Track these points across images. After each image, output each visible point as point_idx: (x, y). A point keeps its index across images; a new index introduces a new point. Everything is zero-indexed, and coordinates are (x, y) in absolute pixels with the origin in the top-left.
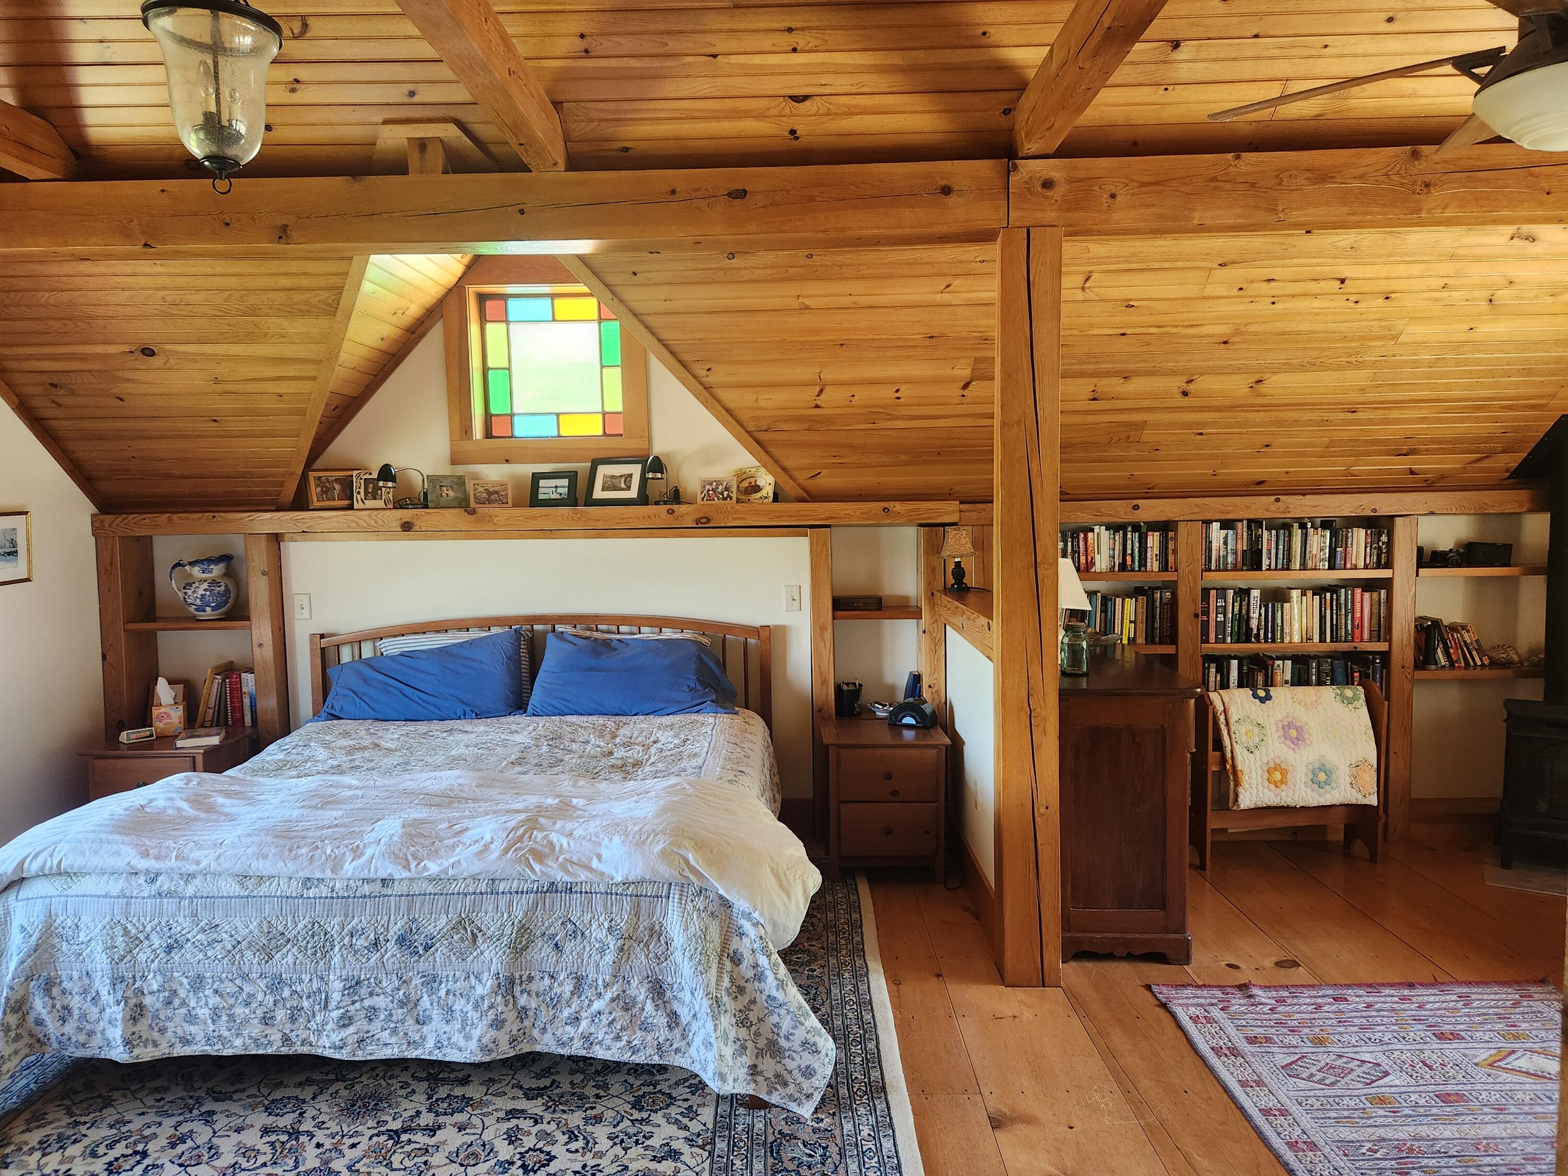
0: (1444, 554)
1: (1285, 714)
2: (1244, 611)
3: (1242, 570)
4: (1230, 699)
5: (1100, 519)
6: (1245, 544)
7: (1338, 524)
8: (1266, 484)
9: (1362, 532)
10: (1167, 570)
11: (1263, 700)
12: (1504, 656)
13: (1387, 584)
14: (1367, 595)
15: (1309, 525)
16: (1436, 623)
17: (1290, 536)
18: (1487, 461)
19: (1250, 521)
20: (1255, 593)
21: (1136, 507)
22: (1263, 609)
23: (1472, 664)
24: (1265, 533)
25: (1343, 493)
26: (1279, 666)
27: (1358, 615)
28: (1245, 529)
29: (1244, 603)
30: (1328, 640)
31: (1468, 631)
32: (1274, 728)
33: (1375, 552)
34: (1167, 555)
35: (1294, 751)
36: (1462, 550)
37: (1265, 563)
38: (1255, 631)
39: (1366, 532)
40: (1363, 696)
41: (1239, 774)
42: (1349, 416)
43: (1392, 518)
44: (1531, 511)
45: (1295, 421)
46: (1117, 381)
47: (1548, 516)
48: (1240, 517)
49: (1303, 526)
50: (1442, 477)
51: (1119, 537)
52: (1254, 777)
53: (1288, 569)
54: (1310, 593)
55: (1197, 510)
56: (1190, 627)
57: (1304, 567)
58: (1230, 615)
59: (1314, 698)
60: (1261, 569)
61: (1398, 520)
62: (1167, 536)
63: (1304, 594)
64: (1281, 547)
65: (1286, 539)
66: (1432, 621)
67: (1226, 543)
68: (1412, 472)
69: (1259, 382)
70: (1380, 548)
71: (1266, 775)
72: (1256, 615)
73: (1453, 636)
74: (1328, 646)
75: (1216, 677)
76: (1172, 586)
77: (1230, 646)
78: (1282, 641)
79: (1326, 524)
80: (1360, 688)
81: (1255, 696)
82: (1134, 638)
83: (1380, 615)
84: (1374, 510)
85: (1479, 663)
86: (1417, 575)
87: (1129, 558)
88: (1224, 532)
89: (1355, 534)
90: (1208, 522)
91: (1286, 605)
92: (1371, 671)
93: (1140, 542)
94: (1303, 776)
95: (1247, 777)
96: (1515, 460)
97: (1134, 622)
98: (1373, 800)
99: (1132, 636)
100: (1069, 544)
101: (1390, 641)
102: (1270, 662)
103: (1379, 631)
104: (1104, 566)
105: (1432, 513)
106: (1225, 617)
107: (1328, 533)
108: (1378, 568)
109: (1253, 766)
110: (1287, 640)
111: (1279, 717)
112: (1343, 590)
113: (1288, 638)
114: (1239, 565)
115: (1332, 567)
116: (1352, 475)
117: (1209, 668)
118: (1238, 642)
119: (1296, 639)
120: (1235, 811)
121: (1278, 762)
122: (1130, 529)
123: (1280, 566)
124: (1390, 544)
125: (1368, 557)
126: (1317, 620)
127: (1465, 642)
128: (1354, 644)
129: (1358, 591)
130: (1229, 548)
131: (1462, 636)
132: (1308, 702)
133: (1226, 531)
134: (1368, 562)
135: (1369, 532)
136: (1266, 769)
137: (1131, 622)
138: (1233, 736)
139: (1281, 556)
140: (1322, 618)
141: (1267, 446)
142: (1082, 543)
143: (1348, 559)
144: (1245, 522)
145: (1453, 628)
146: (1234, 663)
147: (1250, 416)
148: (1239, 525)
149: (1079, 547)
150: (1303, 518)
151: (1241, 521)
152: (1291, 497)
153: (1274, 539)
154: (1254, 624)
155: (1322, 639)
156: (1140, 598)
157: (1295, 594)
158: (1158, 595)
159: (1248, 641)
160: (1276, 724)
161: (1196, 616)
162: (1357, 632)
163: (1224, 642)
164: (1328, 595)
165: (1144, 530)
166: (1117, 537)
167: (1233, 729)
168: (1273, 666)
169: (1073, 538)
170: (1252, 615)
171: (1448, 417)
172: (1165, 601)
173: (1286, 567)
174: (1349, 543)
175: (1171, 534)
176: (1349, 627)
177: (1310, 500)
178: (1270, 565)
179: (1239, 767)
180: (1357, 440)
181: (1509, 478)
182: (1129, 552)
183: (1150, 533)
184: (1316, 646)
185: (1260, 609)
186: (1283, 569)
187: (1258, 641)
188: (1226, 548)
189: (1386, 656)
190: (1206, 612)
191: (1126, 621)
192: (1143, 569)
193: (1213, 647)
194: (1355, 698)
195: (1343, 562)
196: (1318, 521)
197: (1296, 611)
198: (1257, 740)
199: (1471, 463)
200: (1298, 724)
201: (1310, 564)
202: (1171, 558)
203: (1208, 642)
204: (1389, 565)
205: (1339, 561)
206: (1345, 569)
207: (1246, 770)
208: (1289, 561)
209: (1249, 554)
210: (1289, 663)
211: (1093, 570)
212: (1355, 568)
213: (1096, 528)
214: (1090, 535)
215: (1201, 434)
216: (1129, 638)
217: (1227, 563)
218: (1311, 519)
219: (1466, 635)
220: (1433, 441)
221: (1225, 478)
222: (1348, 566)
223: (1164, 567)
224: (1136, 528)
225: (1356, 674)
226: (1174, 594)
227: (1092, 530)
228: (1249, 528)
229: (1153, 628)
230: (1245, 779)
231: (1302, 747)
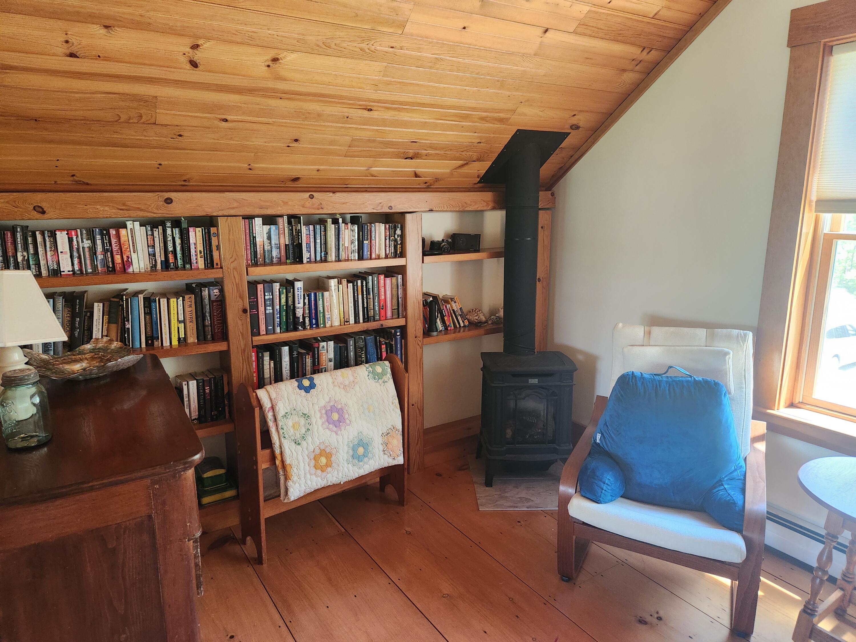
0: (439, 243)
1: (327, 400)
2: (290, 302)
3: (286, 264)
4: (277, 394)
5: (133, 214)
6: (287, 238)
7: (364, 219)
8: (301, 181)
9: (382, 226)
10: (212, 267)
11: (307, 390)
12: (477, 318)
13: (401, 270)
14: (388, 280)
15: (340, 220)
16: (435, 297)
17: (325, 230)
18: (466, 167)
19: (291, 217)
20: (299, 285)
21: (169, 201)
22: (307, 298)
23: (458, 326)
24: (304, 229)
25: (366, 191)
26: (323, 347)
27: (383, 297)
28: (286, 225)
29: (291, 295)
30: (361, 320)
31: (455, 302)
32: (318, 415)
33: (392, 243)
34: (211, 251)
35: (336, 433)
36: (450, 240)
37: (305, 256)
38: (301, 320)
39: (385, 227)
40: (389, 370)
41: (288, 468)
42: (366, 113)
43: (403, 214)
44: (494, 209)
45: (319, 115)
46: (98, 30)
47: (504, 212)
48: (279, 213)
49: (335, 222)
50: (437, 180)
51: (158, 233)
52: (302, 468)
53: (326, 261)
54: (344, 281)
55: (235, 205)
56: (240, 323)
57: (338, 260)
58: (278, 307)
59: (351, 379)
60: (301, 262)
61: (408, 216)
62: (209, 232)
63: (339, 283)
64: (318, 241)
65: (323, 233)
66: (433, 297)
67: (269, 238)
68: (416, 175)
69: (275, 60)
70: (396, 240)
71: (313, 462)
72: (301, 305)
73: (446, 307)
74: (362, 326)
75: (270, 364)
76: (219, 283)
77: (279, 335)
78: (325, 327)
79: (355, 220)
80: (387, 363)
81: (301, 387)
82: (185, 338)
83: (398, 296)
84: (390, 207)
85: (462, 325)
86: (423, 262)
87: (171, 257)
88: (266, 228)
89: (377, 228)
90: (249, 218)
91: (326, 294)
92: (393, 343)
93: (182, 238)
94: (345, 455)
95: (295, 470)
96: (482, 167)
97: (184, 322)
98: (400, 460)
99: (182, 335)
100: (99, 242)
101: (406, 317)
102: (316, 345)
103: (398, 309)
104: (142, 265)
105: (431, 210)
106: (273, 309)
107: (356, 227)
108: (395, 257)
109: (300, 458)
110: (328, 325)
111: (322, 403)
112: (370, 277)
113: (329, 322)
114: (283, 259)
115: (361, 258)
116: (373, 176)
117: (263, 356)
118: (287, 330)
119: (337, 323)
120: (287, 503)
121: (322, 447)
122: (169, 224)
123: (318, 258)
124: (403, 236)
125: (387, 248)
126: (351, 305)
127: (453, 310)
128: (381, 322)
129: (382, 277)
130: (273, 242)
131: (452, 306)
132: (347, 383)
133: (268, 227)
134: (388, 252)
135: (387, 226)
136: (312, 456)
137: (180, 322)
138: (281, 432)
139: (318, 249)
140: (356, 302)
141: (296, 140)
142: (114, 241)
143: (373, 250)
144: (285, 218)
145: (446, 300)
146: (285, 350)
147: (273, 103)
148: (280, 220)
149: (111, 245)
150: (335, 214)
151: (281, 216)
152: (324, 194)
153: (312, 233)
154: (299, 313)
155: (357, 321)
156: (187, 297)
157: (333, 283)
158: (205, 293)
159: (296, 329)
160: (320, 411)
161: (245, 311)
162: (383, 311)
163: (274, 333)
164: (359, 282)
165: (184, 225)
166: (156, 234)
167: (280, 424)
168: (318, 348)
169: (102, 234)
170: (297, 305)
171: (443, 124)
172: (213, 298)
173: (324, 260)
174: (373, 236)
175: (213, 230)
176: (377, 308)
177: (340, 197)
178: (310, 258)
179: (288, 461)
180: (374, 141)
181: (479, 182)
182: (170, 249)
183: (191, 229)
184: (352, 327)
185: (304, 299)
186: (321, 261)
187: (304, 328)
188: (270, 243)
189: (403, 329)
190: (254, 305)
191: (174, 321)
192: (188, 266)
193: (264, 339)
194: (383, 373)
195: (369, 253)
196: (348, 217)
197: (335, 298)
198: (303, 431)
199: (456, 168)
200: (339, 407)
201: (343, 255)
202: (216, 254)
203: (259, 334)
204: (402, 255)
205: (366, 253)
206: (371, 259)
207: (294, 463)
208: (326, 253)
209: (291, 246)
210: (331, 344)
211: (130, 270)
212: (378, 258)
213: (129, 224)
214: (123, 232)
215: (226, 120)
216: (179, 339)
217: (272, 257)
218: (342, 215)
219: (454, 305)
220: (432, 147)
221: (260, 173)
222: (373, 256)
223: (210, 264)
224: (176, 223)
225: (384, 347)
226: (222, 291)
227: (125, 227)
228: (290, 223)
229: (204, 326)
230: (294, 473)
231: (343, 428)
